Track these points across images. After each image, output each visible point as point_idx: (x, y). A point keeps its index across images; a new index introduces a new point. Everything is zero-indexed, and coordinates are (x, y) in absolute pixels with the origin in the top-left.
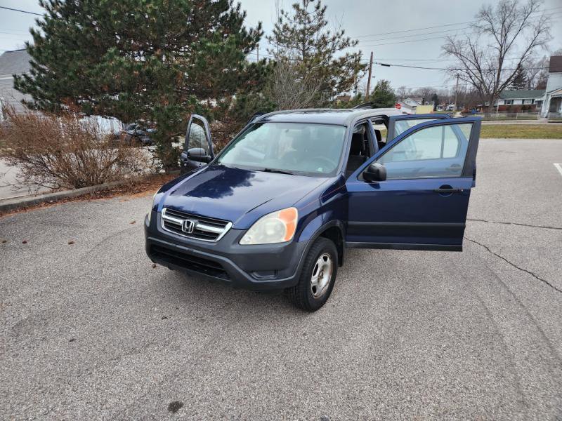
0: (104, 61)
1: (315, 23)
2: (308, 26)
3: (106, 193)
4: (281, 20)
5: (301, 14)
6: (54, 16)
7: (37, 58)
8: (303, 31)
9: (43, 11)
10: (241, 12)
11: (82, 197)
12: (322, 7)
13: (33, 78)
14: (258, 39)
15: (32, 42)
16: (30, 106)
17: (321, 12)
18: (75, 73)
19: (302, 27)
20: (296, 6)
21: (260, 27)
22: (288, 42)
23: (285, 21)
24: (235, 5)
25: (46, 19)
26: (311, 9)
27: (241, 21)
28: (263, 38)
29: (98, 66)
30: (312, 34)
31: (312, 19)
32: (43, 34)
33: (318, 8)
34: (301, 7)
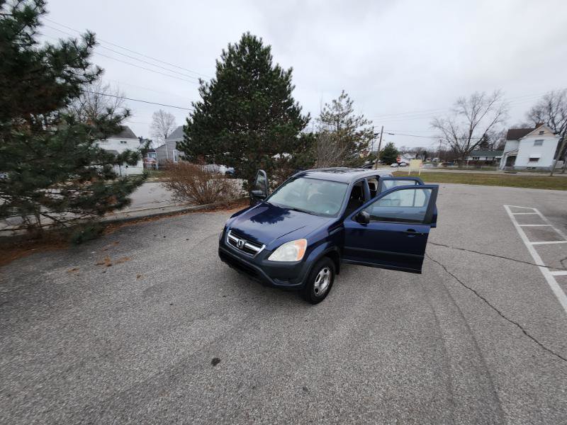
0: (219, 136)
1: (345, 111)
2: (341, 112)
3: (213, 209)
4: (325, 109)
5: (338, 106)
6: (198, 111)
7: (187, 134)
8: (338, 116)
9: (194, 108)
10: (300, 106)
11: (200, 210)
12: (350, 101)
13: (185, 144)
14: (307, 122)
15: (186, 124)
16: (183, 158)
17: (350, 104)
18: (205, 142)
19: (337, 113)
20: (335, 101)
21: (309, 115)
22: (328, 121)
23: (327, 109)
24: (295, 103)
25: (195, 112)
26: (344, 102)
27: (298, 112)
28: (310, 121)
29: (217, 138)
30: (343, 117)
31: (344, 108)
32: (192, 121)
33: (348, 102)
34: (337, 102)
